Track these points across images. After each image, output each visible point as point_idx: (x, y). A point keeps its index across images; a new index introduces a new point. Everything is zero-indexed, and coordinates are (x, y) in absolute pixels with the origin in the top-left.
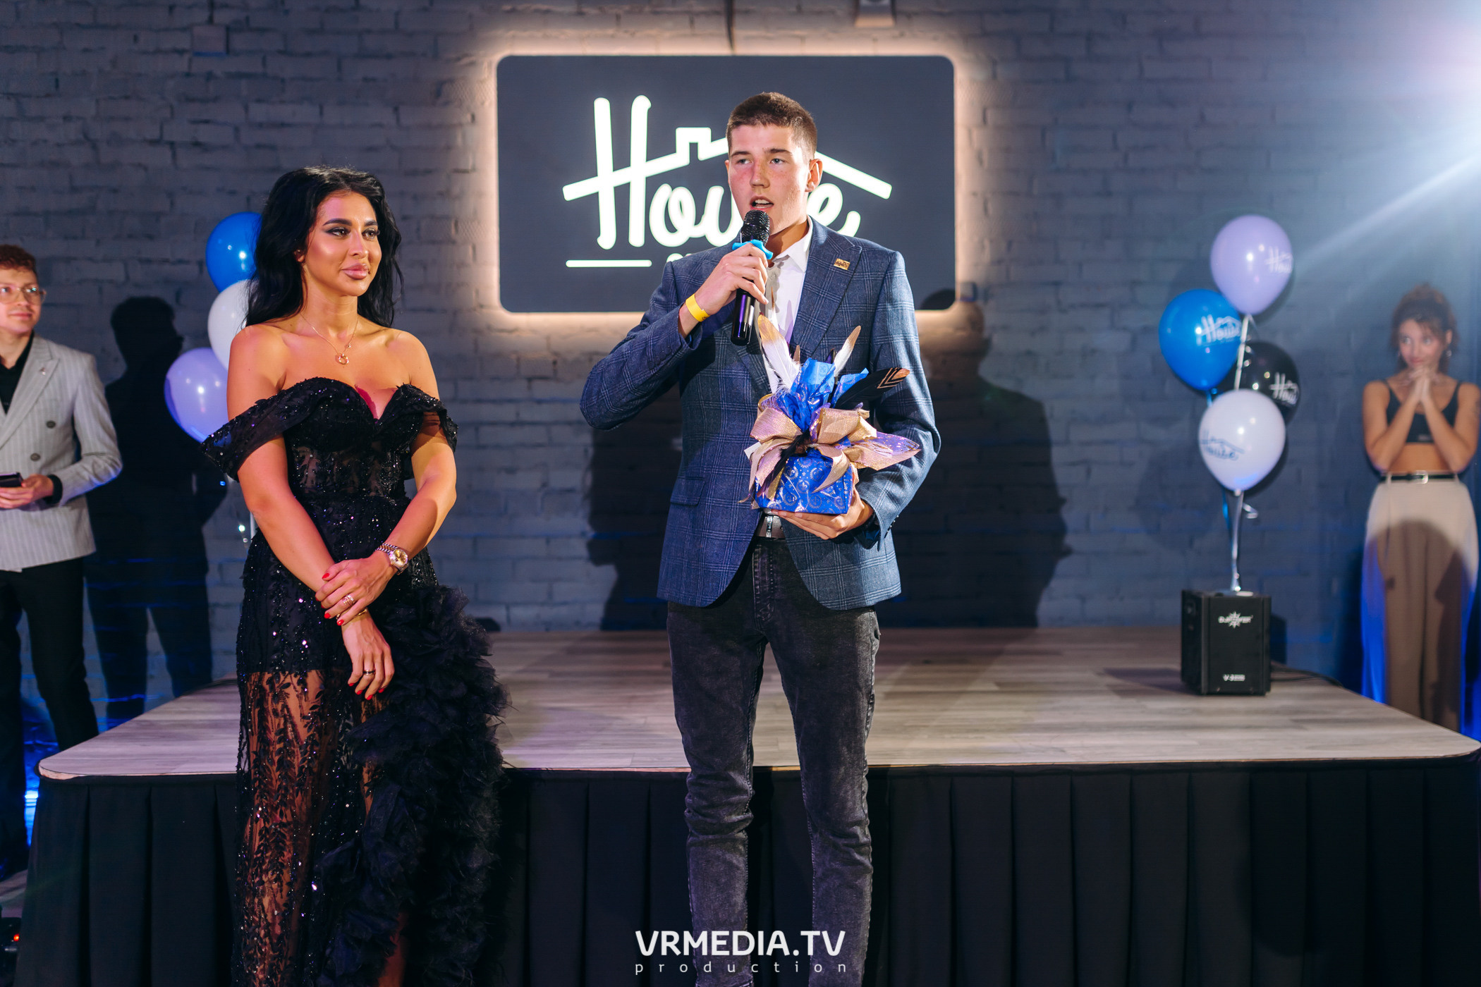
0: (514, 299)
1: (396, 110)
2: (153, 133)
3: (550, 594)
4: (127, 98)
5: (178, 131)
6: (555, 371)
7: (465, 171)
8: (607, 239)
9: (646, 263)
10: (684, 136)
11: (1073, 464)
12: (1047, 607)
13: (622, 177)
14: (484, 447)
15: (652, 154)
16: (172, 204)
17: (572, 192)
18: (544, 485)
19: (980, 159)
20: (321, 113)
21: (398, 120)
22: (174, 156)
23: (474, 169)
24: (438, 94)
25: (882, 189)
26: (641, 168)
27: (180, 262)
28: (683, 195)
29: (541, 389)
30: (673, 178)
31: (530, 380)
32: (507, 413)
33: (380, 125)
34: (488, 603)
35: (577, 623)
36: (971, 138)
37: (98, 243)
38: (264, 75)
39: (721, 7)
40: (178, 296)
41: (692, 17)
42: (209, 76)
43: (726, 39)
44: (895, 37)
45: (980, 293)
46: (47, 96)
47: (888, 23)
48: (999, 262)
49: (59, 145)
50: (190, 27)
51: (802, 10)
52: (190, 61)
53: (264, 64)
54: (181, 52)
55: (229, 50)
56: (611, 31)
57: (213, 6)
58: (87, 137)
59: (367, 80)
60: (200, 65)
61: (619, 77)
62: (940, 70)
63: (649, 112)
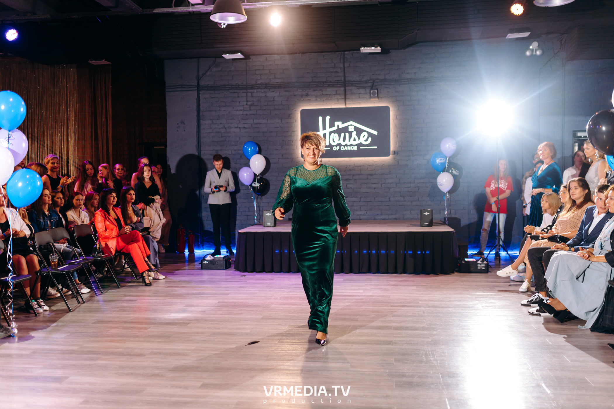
1: (281, 120)
2: (237, 126)
4: (232, 119)
5: (241, 125)
7: (294, 131)
9: (329, 149)
10: (336, 123)
11: (416, 187)
13: (324, 132)
15: (330, 127)
19: (396, 127)
20: (267, 121)
21: (282, 122)
22: (240, 130)
23: (296, 131)
24: (289, 116)
25: (375, 133)
26: (328, 130)
28: (336, 135)
30: (334, 132)
33: (278, 123)
36: (394, 122)
37: (226, 147)
38: (257, 114)
39: (343, 97)
40: (241, 157)
41: (338, 99)
42: (247, 115)
43: (344, 104)
44: (378, 102)
45: (396, 153)
46: (217, 119)
47: (377, 99)
48: (400, 146)
49: (219, 129)
50: (243, 106)
51: (360, 97)
52: (243, 112)
53: (257, 112)
54: (241, 110)
55: (250, 110)
56: (322, 103)
57: (247, 101)
58: (224, 127)
59: (276, 114)
60: (245, 113)
61: (324, 113)
62: (387, 109)
63: (330, 119)
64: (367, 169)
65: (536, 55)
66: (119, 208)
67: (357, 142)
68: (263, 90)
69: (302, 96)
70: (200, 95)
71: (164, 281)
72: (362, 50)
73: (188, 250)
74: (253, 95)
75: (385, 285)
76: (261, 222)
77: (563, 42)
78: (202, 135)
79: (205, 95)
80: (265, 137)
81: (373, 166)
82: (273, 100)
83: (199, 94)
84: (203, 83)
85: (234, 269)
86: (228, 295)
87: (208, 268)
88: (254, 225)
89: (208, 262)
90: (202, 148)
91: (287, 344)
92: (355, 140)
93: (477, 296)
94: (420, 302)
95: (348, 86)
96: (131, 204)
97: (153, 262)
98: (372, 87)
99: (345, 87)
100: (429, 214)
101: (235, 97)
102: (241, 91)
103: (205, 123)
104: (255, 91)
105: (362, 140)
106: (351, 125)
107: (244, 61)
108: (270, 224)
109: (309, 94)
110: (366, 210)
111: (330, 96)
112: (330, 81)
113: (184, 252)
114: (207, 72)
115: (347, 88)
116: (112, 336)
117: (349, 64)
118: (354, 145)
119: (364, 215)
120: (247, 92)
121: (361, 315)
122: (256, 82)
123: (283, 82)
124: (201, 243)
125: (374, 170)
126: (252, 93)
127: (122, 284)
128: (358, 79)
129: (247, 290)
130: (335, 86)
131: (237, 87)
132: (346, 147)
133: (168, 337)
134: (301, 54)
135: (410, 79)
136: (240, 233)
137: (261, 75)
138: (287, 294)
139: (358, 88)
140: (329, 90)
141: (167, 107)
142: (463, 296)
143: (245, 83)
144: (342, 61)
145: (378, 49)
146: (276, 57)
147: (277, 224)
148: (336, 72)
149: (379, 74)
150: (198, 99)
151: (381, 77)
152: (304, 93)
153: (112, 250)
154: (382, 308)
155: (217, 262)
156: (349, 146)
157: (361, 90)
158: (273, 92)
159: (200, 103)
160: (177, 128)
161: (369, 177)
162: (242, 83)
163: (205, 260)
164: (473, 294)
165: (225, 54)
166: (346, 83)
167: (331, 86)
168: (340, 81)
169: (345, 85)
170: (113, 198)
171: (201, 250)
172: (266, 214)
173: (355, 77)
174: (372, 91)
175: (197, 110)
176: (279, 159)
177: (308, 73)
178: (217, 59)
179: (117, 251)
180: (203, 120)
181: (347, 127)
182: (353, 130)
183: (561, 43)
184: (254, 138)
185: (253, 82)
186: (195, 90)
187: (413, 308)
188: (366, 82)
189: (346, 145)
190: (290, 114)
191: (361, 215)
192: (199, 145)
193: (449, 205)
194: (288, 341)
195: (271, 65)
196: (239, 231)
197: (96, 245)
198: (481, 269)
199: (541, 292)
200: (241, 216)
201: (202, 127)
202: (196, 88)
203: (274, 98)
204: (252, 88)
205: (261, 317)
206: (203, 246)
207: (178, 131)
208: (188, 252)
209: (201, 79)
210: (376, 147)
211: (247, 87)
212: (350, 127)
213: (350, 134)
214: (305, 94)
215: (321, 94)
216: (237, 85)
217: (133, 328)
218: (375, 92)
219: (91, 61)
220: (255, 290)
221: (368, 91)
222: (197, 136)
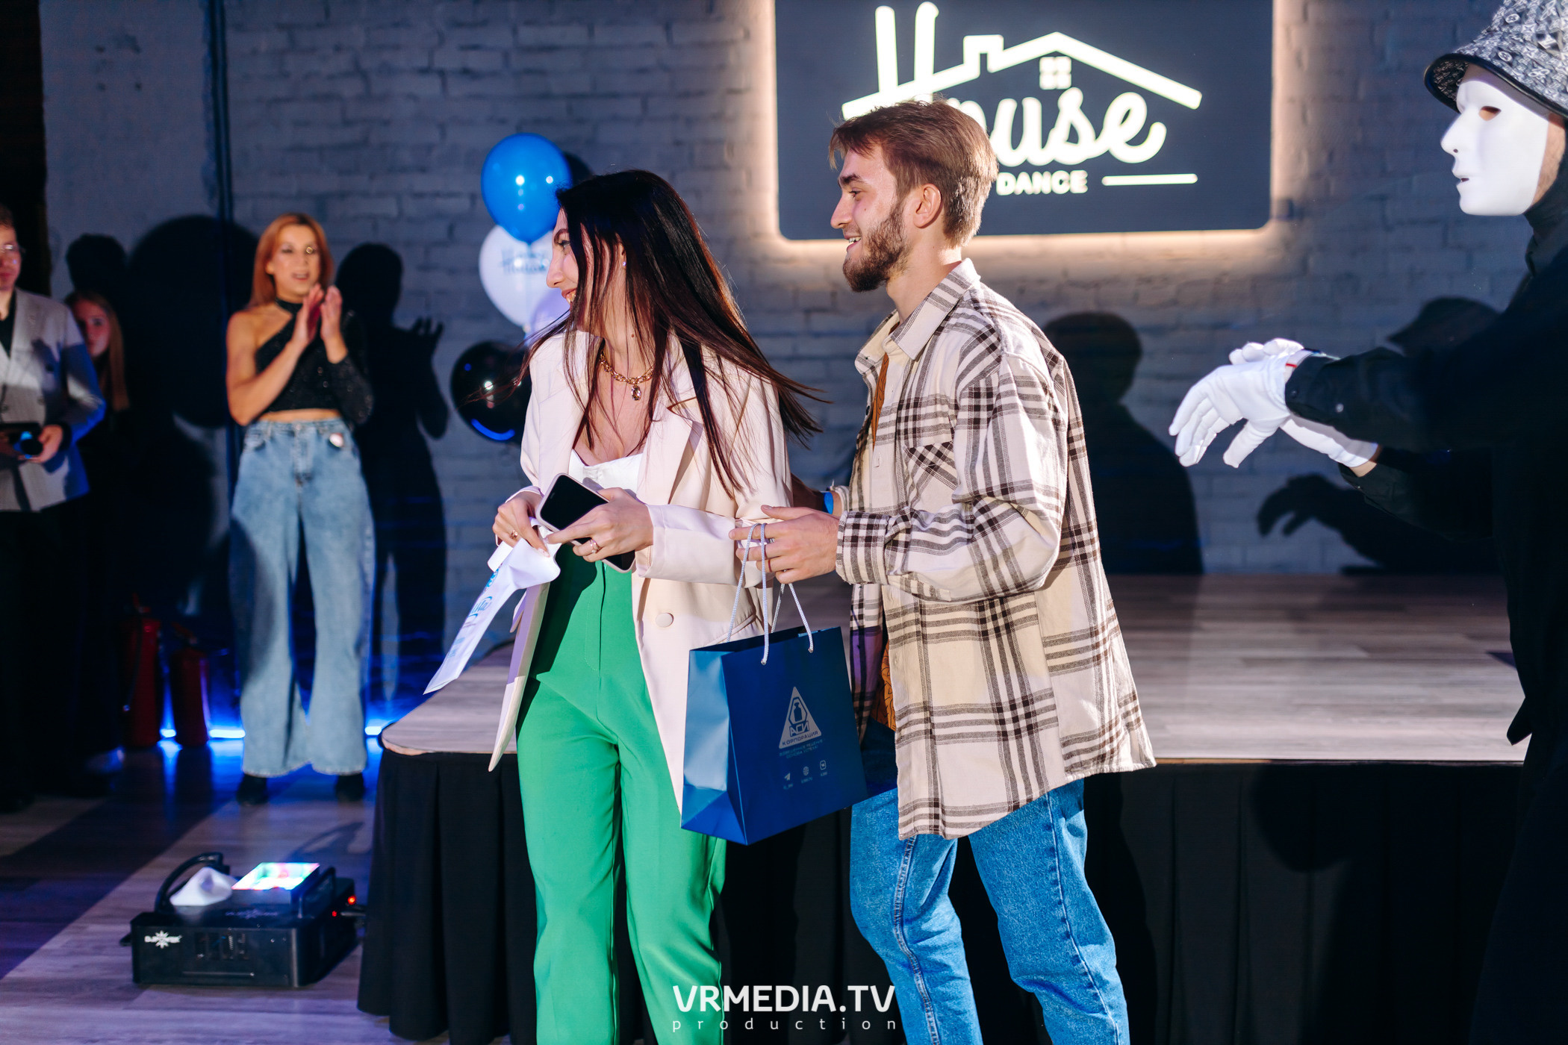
0: (793, 226)
1: (667, 27)
2: (423, 61)
4: (396, 25)
5: (448, 59)
7: (739, 92)
10: (975, 45)
13: (906, 92)
15: (938, 67)
16: (443, 134)
17: (851, 110)
20: (591, 34)
21: (670, 39)
22: (444, 85)
23: (748, 89)
24: (710, 8)
25: (1190, 97)
26: (927, 82)
27: (452, 195)
29: (819, 322)
30: (963, 92)
31: (808, 312)
33: (651, 45)
37: (372, 177)
40: (451, 230)
45: (1296, 208)
46: (318, 25)
48: (1318, 177)
49: (331, 77)
58: (358, 67)
63: (936, 20)
64: (1136, 297)
67: (1089, 148)
73: (176, 727)
78: (237, 117)
81: (1166, 279)
87: (180, 981)
90: (238, 187)
92: (1073, 137)
103: (253, 48)
105: (1115, 139)
106: (1056, 54)
113: (159, 737)
118: (1069, 169)
125: (1175, 302)
132: (1024, 176)
156: (1042, 169)
160: (98, 70)
180: (240, 28)
181: (1031, 67)
182: (1064, 81)
189: (1028, 168)
201: (234, 71)
207: (101, 87)
208: (178, 738)
210: (1190, 179)
212: (1047, 65)
213: (1050, 102)
222: (211, 117)
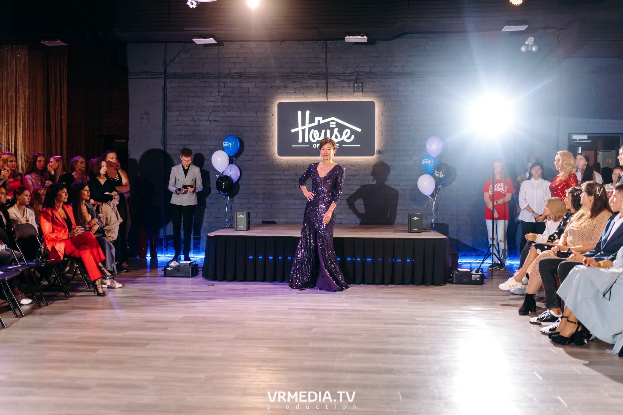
0: (281, 153)
1: (256, 113)
2: (207, 119)
3: (287, 216)
4: (202, 111)
5: (212, 118)
6: (289, 169)
7: (271, 126)
8: (300, 141)
9: (309, 146)
10: (317, 119)
12: (397, 221)
13: (304, 127)
14: (274, 185)
15: (310, 123)
16: (210, 133)
17: (293, 131)
18: (286, 193)
19: (382, 124)
20: (241, 114)
21: (257, 115)
22: (211, 123)
23: (273, 126)
24: (265, 110)
25: (359, 130)
26: (307, 126)
27: (212, 145)
28: (316, 131)
29: (286, 172)
30: (314, 128)
31: (283, 170)
32: (278, 177)
33: (253, 117)
34: (274, 218)
35: (293, 223)
36: (379, 119)
37: (195, 141)
38: (229, 106)
39: (325, 91)
41: (319, 93)
42: (218, 106)
43: (326, 98)
44: (363, 97)
45: (381, 152)
46: (186, 111)
47: (361, 94)
48: (385, 146)
49: (188, 121)
50: (215, 96)
51: (343, 91)
52: (214, 103)
53: (229, 104)
54: (213, 101)
55: (222, 101)
56: (302, 96)
57: (219, 92)
58: (193, 119)
59: (250, 107)
60: (216, 104)
61: (303, 106)
62: (372, 104)
63: (309, 114)
65: (532, 51)
66: (70, 206)
67: (339, 139)
68: (236, 81)
69: (279, 88)
70: (167, 84)
71: (121, 290)
72: (347, 38)
73: (150, 254)
74: (226, 86)
75: (374, 298)
76: (233, 225)
77: (560, 38)
78: (168, 128)
79: (172, 84)
80: (239, 131)
81: (355, 165)
82: (248, 91)
83: (166, 82)
84: (170, 70)
85: (202, 277)
86: (196, 308)
87: (172, 276)
88: (224, 228)
89: (172, 269)
90: (168, 143)
91: (268, 373)
92: (336, 137)
93: (478, 312)
94: (416, 319)
95: (330, 79)
96: (84, 202)
97: (109, 269)
98: (356, 80)
99: (327, 79)
100: (418, 218)
101: (206, 87)
102: (213, 81)
103: (172, 115)
104: (228, 81)
105: (344, 138)
106: (333, 121)
107: (217, 47)
108: (243, 227)
109: (287, 86)
110: (346, 214)
111: (310, 88)
112: (311, 72)
113: (146, 256)
114: (175, 58)
115: (329, 81)
116: (51, 361)
117: (332, 55)
119: (345, 219)
120: (219, 82)
121: (352, 335)
122: (229, 71)
123: (259, 72)
124: (165, 247)
125: (357, 170)
126: (224, 83)
127: (71, 294)
128: (341, 71)
129: (217, 303)
130: (316, 78)
131: (209, 75)
133: (121, 362)
134: (279, 42)
135: (398, 73)
136: (209, 236)
137: (234, 64)
138: (263, 308)
139: (340, 81)
140: (310, 83)
141: (129, 96)
142: (462, 312)
143: (217, 72)
144: (324, 51)
145: (364, 39)
146: (253, 45)
147: (250, 228)
148: (318, 63)
149: (364, 67)
150: (165, 88)
151: (367, 70)
152: (282, 85)
153: (60, 254)
154: (375, 325)
155: (183, 269)
157: (343, 83)
158: (248, 82)
159: (167, 92)
160: (141, 119)
161: (351, 178)
162: (214, 72)
163: (169, 266)
164: (473, 309)
165: (195, 38)
166: (328, 75)
167: (311, 78)
168: (321, 73)
169: (327, 77)
170: (64, 194)
171: (165, 255)
172: (239, 216)
173: (338, 69)
174: (356, 85)
175: (163, 100)
176: (253, 156)
177: (286, 62)
178: (186, 44)
179: (65, 256)
180: (170, 111)
181: (329, 122)
182: (334, 126)
183: (558, 39)
184: (226, 132)
185: (226, 71)
186: (162, 78)
187: (409, 326)
188: (350, 75)
190: (266, 107)
191: (341, 219)
192: (164, 139)
193: (436, 210)
194: (268, 368)
195: (246, 53)
196: (208, 235)
197: (41, 248)
198: (476, 280)
199: (553, 309)
200: (209, 218)
201: (168, 119)
202: (163, 76)
203: (249, 90)
204: (224, 78)
205: (234, 336)
206: (167, 250)
207: (141, 122)
208: (150, 257)
209: (168, 66)
210: (360, 146)
211: (220, 76)
212: (331, 123)
213: (332, 130)
214: (284, 86)
215: (301, 87)
216: (208, 73)
217: (79, 350)
218: (360, 85)
219: (43, 41)
220: (225, 303)
221: (352, 85)
222: (163, 128)
